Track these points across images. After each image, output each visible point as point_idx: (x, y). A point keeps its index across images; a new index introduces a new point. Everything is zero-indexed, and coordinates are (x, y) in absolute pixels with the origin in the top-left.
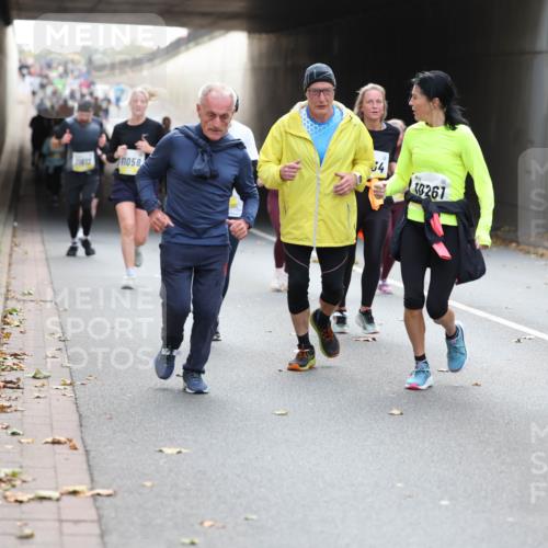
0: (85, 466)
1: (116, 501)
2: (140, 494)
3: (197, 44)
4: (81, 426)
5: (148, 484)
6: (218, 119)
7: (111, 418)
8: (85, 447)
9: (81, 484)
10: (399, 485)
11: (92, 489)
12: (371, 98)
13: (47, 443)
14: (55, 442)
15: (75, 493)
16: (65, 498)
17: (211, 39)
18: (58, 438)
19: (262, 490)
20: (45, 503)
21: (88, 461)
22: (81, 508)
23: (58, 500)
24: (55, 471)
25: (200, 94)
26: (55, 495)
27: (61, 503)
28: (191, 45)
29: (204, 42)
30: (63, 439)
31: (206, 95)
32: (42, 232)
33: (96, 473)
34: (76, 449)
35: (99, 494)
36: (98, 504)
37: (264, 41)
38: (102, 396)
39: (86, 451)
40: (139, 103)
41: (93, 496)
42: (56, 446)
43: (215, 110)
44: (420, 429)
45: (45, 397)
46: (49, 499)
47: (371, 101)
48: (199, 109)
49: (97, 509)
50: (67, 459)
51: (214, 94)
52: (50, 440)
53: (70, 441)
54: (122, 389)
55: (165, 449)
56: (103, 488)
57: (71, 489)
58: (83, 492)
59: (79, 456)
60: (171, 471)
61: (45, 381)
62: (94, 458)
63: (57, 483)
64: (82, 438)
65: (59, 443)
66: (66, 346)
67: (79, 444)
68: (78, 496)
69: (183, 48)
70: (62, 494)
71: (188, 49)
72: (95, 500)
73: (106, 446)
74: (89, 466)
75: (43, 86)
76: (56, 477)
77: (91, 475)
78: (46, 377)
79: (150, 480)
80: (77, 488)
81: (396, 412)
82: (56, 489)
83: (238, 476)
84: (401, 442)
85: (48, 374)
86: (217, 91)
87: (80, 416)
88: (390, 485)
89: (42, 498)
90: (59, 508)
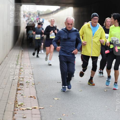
0: (37, 102)
1: (44, 110)
2: (49, 108)
3: (62, 10)
4: (37, 93)
5: (51, 106)
6: (70, 25)
7: (43, 92)
8: (37, 98)
9: (36, 106)
10: (106, 106)
11: (39, 107)
12: (108, 21)
13: (29, 97)
14: (31, 97)
15: (35, 108)
16: (33, 109)
17: (65, 9)
18: (31, 96)
19: (76, 108)
20: (29, 110)
21: (38, 101)
22: (36, 111)
23: (31, 109)
24: (31, 103)
25: (65, 20)
26: (31, 108)
27: (32, 110)
28: (61, 10)
29: (64, 9)
30: (32, 96)
31: (67, 19)
32: (28, 51)
33: (40, 104)
34: (35, 98)
35: (40, 108)
36: (40, 110)
37: (77, 9)
38: (41, 87)
39: (38, 99)
40: (53, 22)
41: (39, 109)
42: (31, 98)
43: (69, 23)
44: (111, 94)
45: (29, 87)
46: (30, 109)
47: (108, 22)
48: (65, 23)
49: (40, 111)
50: (33, 101)
51: (69, 19)
52: (30, 96)
53: (34, 97)
54: (45, 85)
55: (55, 99)
56: (41, 107)
57: (34, 107)
58: (37, 108)
59: (36, 100)
60: (56, 103)
61: (29, 84)
62: (39, 100)
63: (31, 106)
64: (37, 96)
65: (32, 97)
66: (33, 76)
67: (36, 97)
68: (36, 109)
69: (59, 11)
70: (32, 108)
71: (60, 11)
72: (39, 110)
73: (42, 98)
74: (38, 102)
75: (28, 19)
76: (31, 104)
77: (39, 104)
78: (29, 83)
79: (52, 105)
80: (36, 107)
81: (105, 90)
82: (31, 107)
83: (71, 104)
84: (107, 97)
85: (29, 82)
86: (69, 18)
87: (36, 91)
88: (104, 107)
89: (28, 109)
90: (32, 111)
